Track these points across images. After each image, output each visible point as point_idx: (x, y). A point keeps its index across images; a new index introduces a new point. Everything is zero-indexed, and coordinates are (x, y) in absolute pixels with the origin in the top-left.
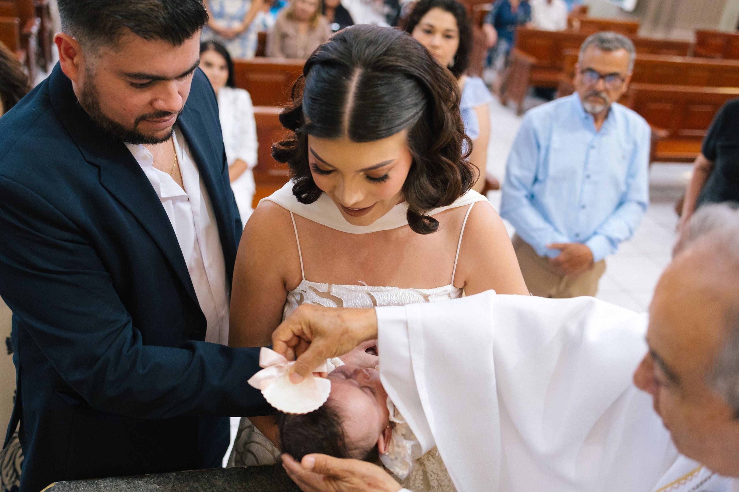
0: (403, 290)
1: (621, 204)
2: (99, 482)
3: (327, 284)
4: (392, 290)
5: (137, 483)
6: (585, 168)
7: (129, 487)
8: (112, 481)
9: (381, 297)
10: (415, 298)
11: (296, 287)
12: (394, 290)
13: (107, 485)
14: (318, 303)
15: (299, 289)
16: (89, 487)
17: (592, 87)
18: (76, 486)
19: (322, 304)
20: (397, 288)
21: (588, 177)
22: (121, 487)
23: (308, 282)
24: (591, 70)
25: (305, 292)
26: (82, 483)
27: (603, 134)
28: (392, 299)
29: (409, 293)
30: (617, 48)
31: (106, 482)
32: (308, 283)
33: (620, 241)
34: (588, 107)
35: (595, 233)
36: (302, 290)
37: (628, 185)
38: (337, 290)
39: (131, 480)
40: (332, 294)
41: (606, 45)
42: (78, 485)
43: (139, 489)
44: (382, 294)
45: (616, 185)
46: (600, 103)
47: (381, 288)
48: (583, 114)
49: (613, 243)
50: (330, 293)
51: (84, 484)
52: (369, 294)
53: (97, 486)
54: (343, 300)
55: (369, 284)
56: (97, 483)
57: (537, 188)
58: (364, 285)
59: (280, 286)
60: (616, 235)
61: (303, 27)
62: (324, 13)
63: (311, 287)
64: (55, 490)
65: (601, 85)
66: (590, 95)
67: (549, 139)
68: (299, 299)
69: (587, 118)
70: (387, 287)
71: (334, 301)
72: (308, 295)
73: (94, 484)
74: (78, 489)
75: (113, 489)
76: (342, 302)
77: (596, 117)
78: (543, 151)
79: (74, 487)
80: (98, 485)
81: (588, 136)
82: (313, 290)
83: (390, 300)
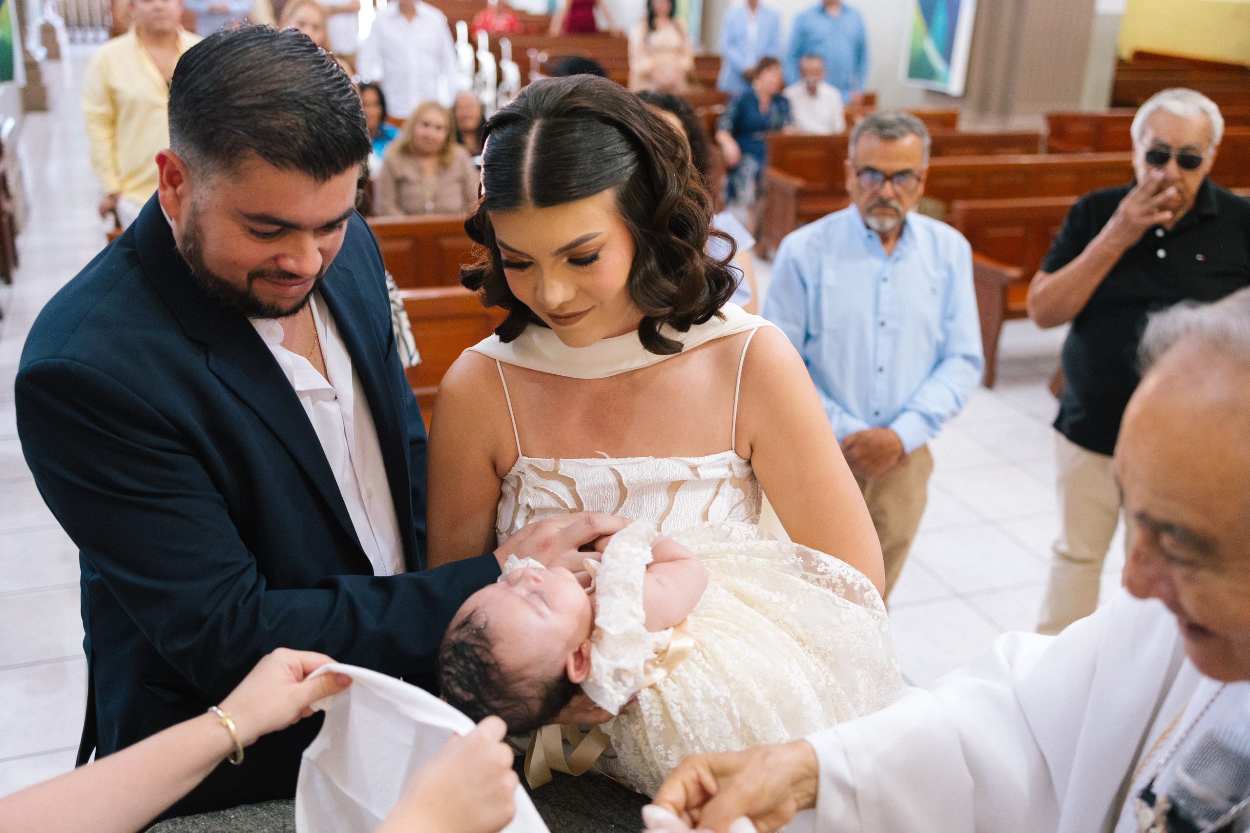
0: (661, 459)
1: (939, 361)
2: (227, 813)
3: (553, 459)
4: (644, 461)
5: (283, 809)
6: (877, 312)
7: (273, 814)
8: (246, 810)
9: (629, 472)
10: (678, 470)
11: (511, 468)
12: (647, 461)
13: (239, 814)
14: (541, 487)
15: (514, 471)
16: (212, 821)
17: (874, 194)
18: (194, 822)
19: (547, 489)
20: (651, 458)
21: (883, 324)
22: (259, 816)
23: (527, 458)
24: (871, 170)
25: (523, 473)
26: (200, 816)
27: (898, 259)
28: (644, 474)
29: (669, 464)
30: (903, 134)
31: (237, 812)
32: (526, 460)
33: (942, 419)
34: (873, 222)
35: (904, 410)
36: (519, 470)
37: (946, 332)
38: (568, 466)
39: (273, 806)
40: (559, 472)
41: (888, 132)
42: (196, 821)
43: (289, 816)
44: (630, 468)
45: (928, 332)
46: (891, 216)
47: (630, 459)
48: (864, 232)
49: (932, 421)
50: (557, 471)
51: (205, 817)
52: (613, 470)
53: (224, 819)
54: (575, 480)
55: (612, 456)
56: (223, 814)
57: (811, 348)
58: (605, 458)
59: (489, 470)
60: (934, 408)
61: (429, 165)
62: (460, 140)
63: (530, 466)
64: (163, 829)
65: (888, 190)
66: (875, 206)
67: (819, 274)
68: (515, 486)
69: (870, 237)
70: (637, 458)
71: (564, 483)
72: (527, 477)
73: (219, 817)
74: (197, 825)
75: (249, 820)
76: (574, 483)
77: (884, 237)
78: (811, 292)
79: (191, 823)
80: (226, 816)
81: (876, 264)
82: (534, 470)
83: (642, 475)
